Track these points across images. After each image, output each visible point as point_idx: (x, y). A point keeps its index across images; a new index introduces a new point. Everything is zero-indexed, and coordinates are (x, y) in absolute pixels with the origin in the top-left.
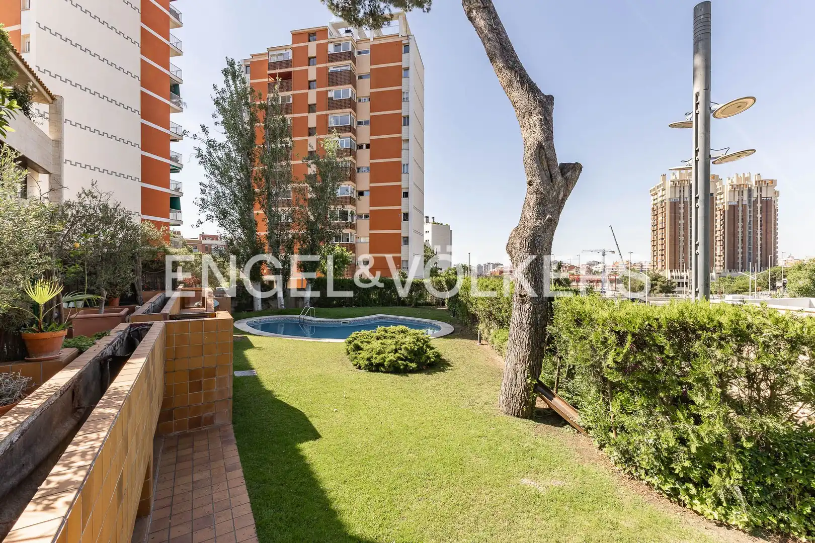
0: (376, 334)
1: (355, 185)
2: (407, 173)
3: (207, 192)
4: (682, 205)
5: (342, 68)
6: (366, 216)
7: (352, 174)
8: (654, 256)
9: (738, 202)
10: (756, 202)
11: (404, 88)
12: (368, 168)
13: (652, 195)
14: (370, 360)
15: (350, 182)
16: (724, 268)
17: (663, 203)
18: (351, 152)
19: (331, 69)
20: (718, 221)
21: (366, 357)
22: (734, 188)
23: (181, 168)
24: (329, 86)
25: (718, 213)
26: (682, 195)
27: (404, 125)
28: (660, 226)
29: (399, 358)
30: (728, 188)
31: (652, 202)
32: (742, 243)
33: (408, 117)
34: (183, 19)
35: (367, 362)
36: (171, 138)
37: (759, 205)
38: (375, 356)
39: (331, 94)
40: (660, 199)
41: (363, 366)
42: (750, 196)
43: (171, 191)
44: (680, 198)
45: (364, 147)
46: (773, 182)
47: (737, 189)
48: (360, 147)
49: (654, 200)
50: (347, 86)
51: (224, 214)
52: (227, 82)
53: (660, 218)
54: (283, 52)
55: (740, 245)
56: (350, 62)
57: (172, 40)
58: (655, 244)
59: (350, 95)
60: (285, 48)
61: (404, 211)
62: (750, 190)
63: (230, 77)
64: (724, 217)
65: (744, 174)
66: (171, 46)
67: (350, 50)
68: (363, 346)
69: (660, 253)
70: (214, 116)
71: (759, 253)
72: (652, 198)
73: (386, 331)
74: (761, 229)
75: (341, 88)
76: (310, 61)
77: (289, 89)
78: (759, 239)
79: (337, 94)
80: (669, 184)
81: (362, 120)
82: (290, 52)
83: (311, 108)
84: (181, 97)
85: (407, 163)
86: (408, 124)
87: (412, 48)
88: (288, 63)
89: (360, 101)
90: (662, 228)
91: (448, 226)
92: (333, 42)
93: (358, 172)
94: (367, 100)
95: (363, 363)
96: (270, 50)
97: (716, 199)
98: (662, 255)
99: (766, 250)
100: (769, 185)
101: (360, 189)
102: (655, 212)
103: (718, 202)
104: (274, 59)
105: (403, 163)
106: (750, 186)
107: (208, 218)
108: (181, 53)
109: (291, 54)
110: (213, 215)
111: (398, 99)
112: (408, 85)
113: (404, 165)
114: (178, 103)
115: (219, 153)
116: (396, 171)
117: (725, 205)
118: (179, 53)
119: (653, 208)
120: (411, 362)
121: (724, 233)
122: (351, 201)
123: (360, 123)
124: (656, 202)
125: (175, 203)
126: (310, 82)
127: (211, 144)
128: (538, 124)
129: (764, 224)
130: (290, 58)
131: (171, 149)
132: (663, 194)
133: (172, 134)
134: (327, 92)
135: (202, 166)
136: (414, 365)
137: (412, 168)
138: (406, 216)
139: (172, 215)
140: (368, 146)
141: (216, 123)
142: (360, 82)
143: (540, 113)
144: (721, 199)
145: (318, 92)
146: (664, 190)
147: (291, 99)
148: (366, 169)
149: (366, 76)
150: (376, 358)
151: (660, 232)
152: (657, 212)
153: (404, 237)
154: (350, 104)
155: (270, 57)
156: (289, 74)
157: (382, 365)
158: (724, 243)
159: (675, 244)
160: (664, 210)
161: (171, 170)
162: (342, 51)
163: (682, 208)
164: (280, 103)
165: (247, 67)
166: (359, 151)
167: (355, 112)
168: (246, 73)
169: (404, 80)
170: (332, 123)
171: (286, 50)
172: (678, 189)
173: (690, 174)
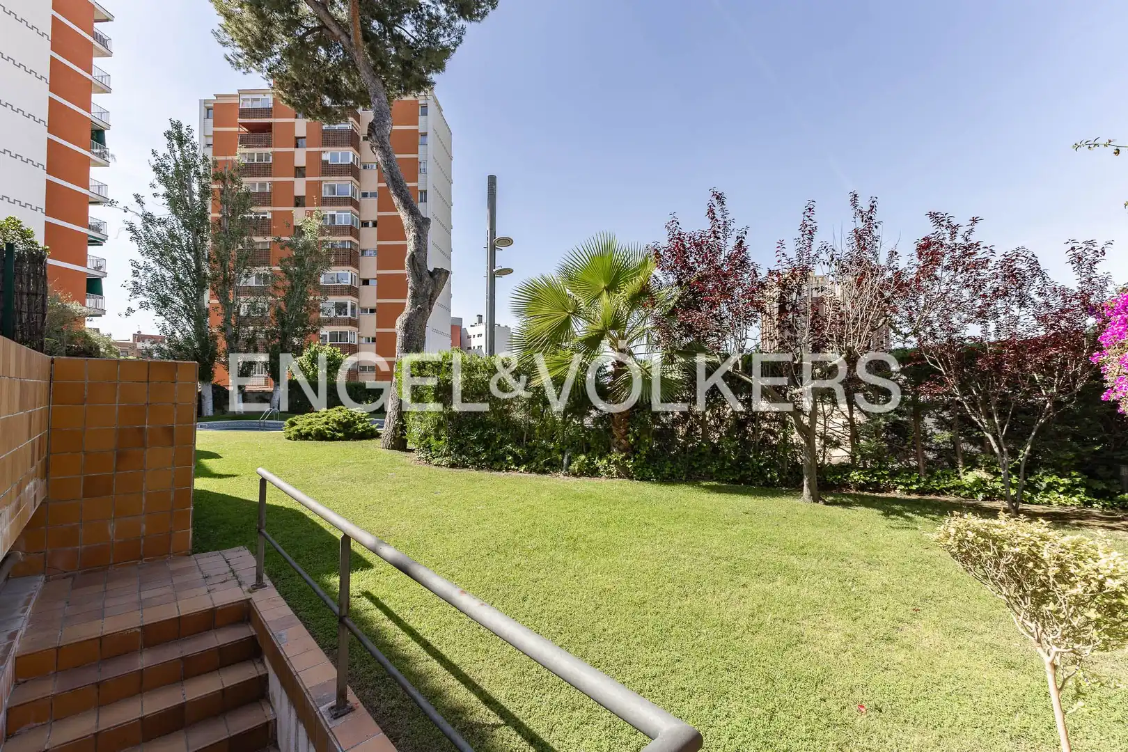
1: (357, 271)
3: (141, 274)
5: (339, 126)
6: (372, 311)
7: (353, 258)
11: (420, 157)
12: (375, 252)
15: (350, 268)
18: (353, 231)
23: (104, 241)
24: (324, 145)
27: (421, 201)
29: (328, 429)
33: (426, 192)
34: (113, 46)
36: (91, 200)
39: (326, 157)
43: (89, 269)
45: (371, 224)
48: (365, 224)
50: (347, 148)
51: (164, 302)
52: (170, 146)
54: (261, 97)
56: (352, 119)
57: (95, 72)
59: (351, 160)
60: (263, 92)
63: (175, 142)
66: (94, 81)
70: (153, 186)
75: (339, 150)
77: (269, 145)
79: (334, 157)
81: (368, 191)
82: (269, 98)
83: (300, 172)
84: (107, 147)
86: (426, 201)
87: (431, 110)
88: (267, 112)
89: (365, 167)
93: (362, 255)
94: (374, 168)
96: (241, 92)
101: (364, 276)
104: (248, 105)
107: (142, 305)
108: (108, 90)
109: (271, 101)
110: (149, 302)
111: (413, 169)
112: (425, 153)
114: (103, 155)
115: (158, 228)
118: (106, 90)
120: (339, 433)
122: (352, 291)
123: (365, 195)
125: (94, 286)
126: (297, 138)
127: (148, 219)
128: (413, 238)
130: (271, 106)
131: (90, 214)
133: (91, 195)
134: (320, 153)
135: (134, 243)
136: (341, 435)
139: (90, 302)
141: (155, 195)
142: (364, 145)
143: (414, 231)
145: (308, 153)
147: (271, 158)
148: (372, 252)
154: (353, 170)
155: (241, 101)
156: (269, 125)
157: (310, 434)
161: (89, 241)
164: (255, 161)
165: (208, 109)
166: (363, 230)
167: (358, 180)
168: (208, 118)
169: (420, 148)
170: (326, 193)
171: (264, 96)
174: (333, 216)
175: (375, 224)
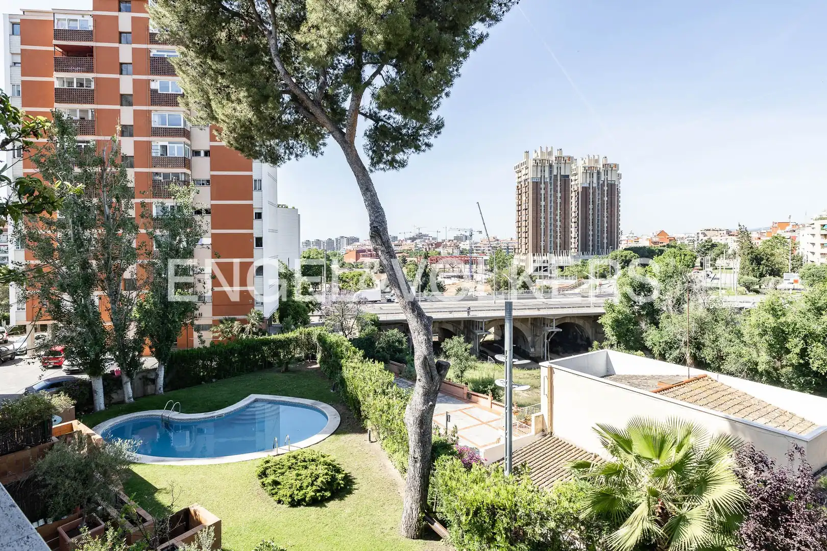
2: (260, 190)
4: (543, 186)
5: (170, 53)
8: (519, 238)
9: (590, 184)
10: (603, 185)
12: (208, 182)
13: (517, 172)
16: (578, 251)
17: (527, 183)
18: (185, 162)
19: (154, 53)
20: (574, 203)
22: (586, 170)
24: (152, 74)
25: (573, 193)
26: (543, 175)
28: (524, 207)
30: (581, 170)
31: (517, 180)
32: (593, 225)
35: (289, 499)
37: (606, 188)
39: (154, 86)
40: (523, 178)
41: (286, 502)
42: (598, 178)
44: (541, 178)
45: (202, 154)
46: (617, 166)
47: (588, 171)
48: (196, 153)
49: (519, 178)
53: (524, 198)
54: (79, 17)
55: (591, 228)
58: (520, 225)
60: (81, 13)
61: (256, 235)
62: (598, 173)
64: (578, 198)
65: (594, 156)
69: (524, 235)
71: (605, 235)
72: (517, 175)
74: (607, 212)
75: (169, 79)
76: (120, 37)
77: (90, 70)
78: (605, 221)
79: (164, 86)
80: (531, 163)
82: (90, 20)
83: (125, 100)
85: (259, 179)
88: (88, 35)
90: (526, 209)
96: (56, 10)
97: (572, 181)
98: (526, 238)
99: (611, 232)
100: (613, 168)
102: (520, 191)
103: (573, 183)
104: (64, 26)
105: (254, 178)
106: (598, 169)
109: (91, 23)
113: (255, 181)
116: (245, 187)
117: (579, 186)
119: (518, 187)
120: (325, 492)
121: (578, 214)
124: (520, 180)
126: (122, 64)
129: (609, 207)
130: (91, 28)
132: (527, 172)
134: (148, 81)
137: (265, 184)
138: (259, 242)
140: (207, 153)
144: (575, 180)
145: (134, 80)
146: (527, 168)
147: (93, 84)
148: (205, 183)
151: (524, 212)
155: (56, 20)
156: (90, 49)
158: (578, 225)
159: (537, 227)
160: (527, 190)
163: (543, 189)
164: (75, 87)
165: (13, 24)
166: (195, 160)
168: (13, 34)
170: (156, 122)
171: (83, 17)
172: (539, 168)
173: (550, 154)
174: (164, 148)
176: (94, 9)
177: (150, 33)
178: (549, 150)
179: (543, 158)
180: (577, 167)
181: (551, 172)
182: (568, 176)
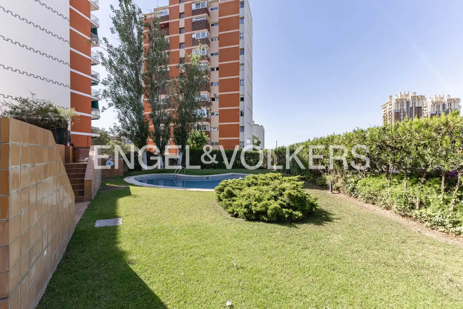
0: (246, 181)
1: (209, 94)
2: (243, 85)
4: (402, 114)
5: (200, 19)
6: (217, 114)
7: (207, 87)
9: (437, 112)
10: (447, 112)
11: (240, 30)
12: (218, 83)
13: (383, 108)
14: (248, 208)
15: (207, 92)
17: (391, 113)
18: (207, 72)
19: (194, 20)
21: (244, 204)
22: (434, 104)
23: (98, 82)
24: (193, 30)
26: (402, 108)
27: (241, 54)
30: (430, 104)
31: (384, 113)
33: (243, 49)
35: (245, 210)
36: (92, 63)
38: (254, 203)
39: (194, 36)
40: (388, 111)
41: (241, 214)
42: (444, 108)
43: (92, 96)
44: (401, 110)
45: (215, 69)
46: (458, 100)
49: (384, 111)
50: (204, 30)
54: (164, 11)
56: (206, 14)
59: (206, 36)
60: (164, 8)
61: (241, 110)
62: (444, 105)
65: (440, 95)
66: (91, 2)
67: (206, 7)
68: (236, 192)
72: (383, 110)
73: (256, 179)
75: (200, 32)
76: (181, 15)
77: (168, 34)
79: (198, 35)
80: (394, 101)
81: (214, 52)
82: (168, 10)
83: (182, 46)
84: (98, 36)
85: (243, 78)
86: (243, 54)
87: (245, 5)
88: (167, 18)
89: (212, 40)
91: (262, 127)
92: (195, 2)
93: (212, 85)
94: (217, 39)
95: (242, 211)
96: (155, 10)
97: (423, 110)
100: (456, 101)
101: (213, 96)
103: (424, 112)
104: (158, 16)
105: (240, 79)
106: (444, 102)
108: (98, 8)
109: (168, 12)
111: (236, 38)
112: (243, 28)
113: (241, 80)
114: (97, 41)
116: (236, 84)
117: (428, 114)
119: (384, 116)
120: (295, 210)
122: (207, 104)
123: (212, 54)
124: (385, 112)
125: (95, 104)
126: (181, 29)
130: (168, 14)
131: (92, 70)
132: (391, 107)
133: (92, 60)
134: (191, 34)
136: (299, 214)
137: (246, 82)
138: (242, 113)
139: (93, 113)
142: (212, 28)
144: (425, 110)
145: (185, 35)
146: (391, 105)
147: (169, 40)
148: (216, 84)
149: (216, 24)
150: (255, 206)
152: (386, 118)
153: (241, 127)
154: (206, 41)
155: (155, 14)
156: (168, 24)
157: (265, 213)
160: (391, 117)
161: (92, 83)
162: (201, 8)
163: (402, 116)
166: (212, 73)
167: (209, 47)
169: (241, 25)
171: (165, 10)
172: (399, 105)
173: (407, 95)
175: (217, 69)
176: (170, 5)
177: (192, 10)
178: (407, 93)
179: (402, 98)
180: (427, 103)
181: (408, 106)
182: (421, 107)
